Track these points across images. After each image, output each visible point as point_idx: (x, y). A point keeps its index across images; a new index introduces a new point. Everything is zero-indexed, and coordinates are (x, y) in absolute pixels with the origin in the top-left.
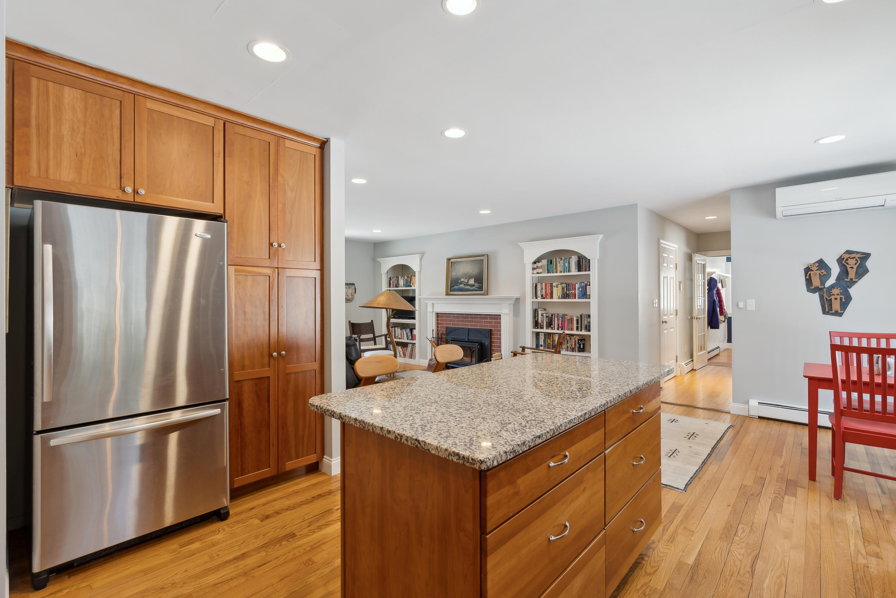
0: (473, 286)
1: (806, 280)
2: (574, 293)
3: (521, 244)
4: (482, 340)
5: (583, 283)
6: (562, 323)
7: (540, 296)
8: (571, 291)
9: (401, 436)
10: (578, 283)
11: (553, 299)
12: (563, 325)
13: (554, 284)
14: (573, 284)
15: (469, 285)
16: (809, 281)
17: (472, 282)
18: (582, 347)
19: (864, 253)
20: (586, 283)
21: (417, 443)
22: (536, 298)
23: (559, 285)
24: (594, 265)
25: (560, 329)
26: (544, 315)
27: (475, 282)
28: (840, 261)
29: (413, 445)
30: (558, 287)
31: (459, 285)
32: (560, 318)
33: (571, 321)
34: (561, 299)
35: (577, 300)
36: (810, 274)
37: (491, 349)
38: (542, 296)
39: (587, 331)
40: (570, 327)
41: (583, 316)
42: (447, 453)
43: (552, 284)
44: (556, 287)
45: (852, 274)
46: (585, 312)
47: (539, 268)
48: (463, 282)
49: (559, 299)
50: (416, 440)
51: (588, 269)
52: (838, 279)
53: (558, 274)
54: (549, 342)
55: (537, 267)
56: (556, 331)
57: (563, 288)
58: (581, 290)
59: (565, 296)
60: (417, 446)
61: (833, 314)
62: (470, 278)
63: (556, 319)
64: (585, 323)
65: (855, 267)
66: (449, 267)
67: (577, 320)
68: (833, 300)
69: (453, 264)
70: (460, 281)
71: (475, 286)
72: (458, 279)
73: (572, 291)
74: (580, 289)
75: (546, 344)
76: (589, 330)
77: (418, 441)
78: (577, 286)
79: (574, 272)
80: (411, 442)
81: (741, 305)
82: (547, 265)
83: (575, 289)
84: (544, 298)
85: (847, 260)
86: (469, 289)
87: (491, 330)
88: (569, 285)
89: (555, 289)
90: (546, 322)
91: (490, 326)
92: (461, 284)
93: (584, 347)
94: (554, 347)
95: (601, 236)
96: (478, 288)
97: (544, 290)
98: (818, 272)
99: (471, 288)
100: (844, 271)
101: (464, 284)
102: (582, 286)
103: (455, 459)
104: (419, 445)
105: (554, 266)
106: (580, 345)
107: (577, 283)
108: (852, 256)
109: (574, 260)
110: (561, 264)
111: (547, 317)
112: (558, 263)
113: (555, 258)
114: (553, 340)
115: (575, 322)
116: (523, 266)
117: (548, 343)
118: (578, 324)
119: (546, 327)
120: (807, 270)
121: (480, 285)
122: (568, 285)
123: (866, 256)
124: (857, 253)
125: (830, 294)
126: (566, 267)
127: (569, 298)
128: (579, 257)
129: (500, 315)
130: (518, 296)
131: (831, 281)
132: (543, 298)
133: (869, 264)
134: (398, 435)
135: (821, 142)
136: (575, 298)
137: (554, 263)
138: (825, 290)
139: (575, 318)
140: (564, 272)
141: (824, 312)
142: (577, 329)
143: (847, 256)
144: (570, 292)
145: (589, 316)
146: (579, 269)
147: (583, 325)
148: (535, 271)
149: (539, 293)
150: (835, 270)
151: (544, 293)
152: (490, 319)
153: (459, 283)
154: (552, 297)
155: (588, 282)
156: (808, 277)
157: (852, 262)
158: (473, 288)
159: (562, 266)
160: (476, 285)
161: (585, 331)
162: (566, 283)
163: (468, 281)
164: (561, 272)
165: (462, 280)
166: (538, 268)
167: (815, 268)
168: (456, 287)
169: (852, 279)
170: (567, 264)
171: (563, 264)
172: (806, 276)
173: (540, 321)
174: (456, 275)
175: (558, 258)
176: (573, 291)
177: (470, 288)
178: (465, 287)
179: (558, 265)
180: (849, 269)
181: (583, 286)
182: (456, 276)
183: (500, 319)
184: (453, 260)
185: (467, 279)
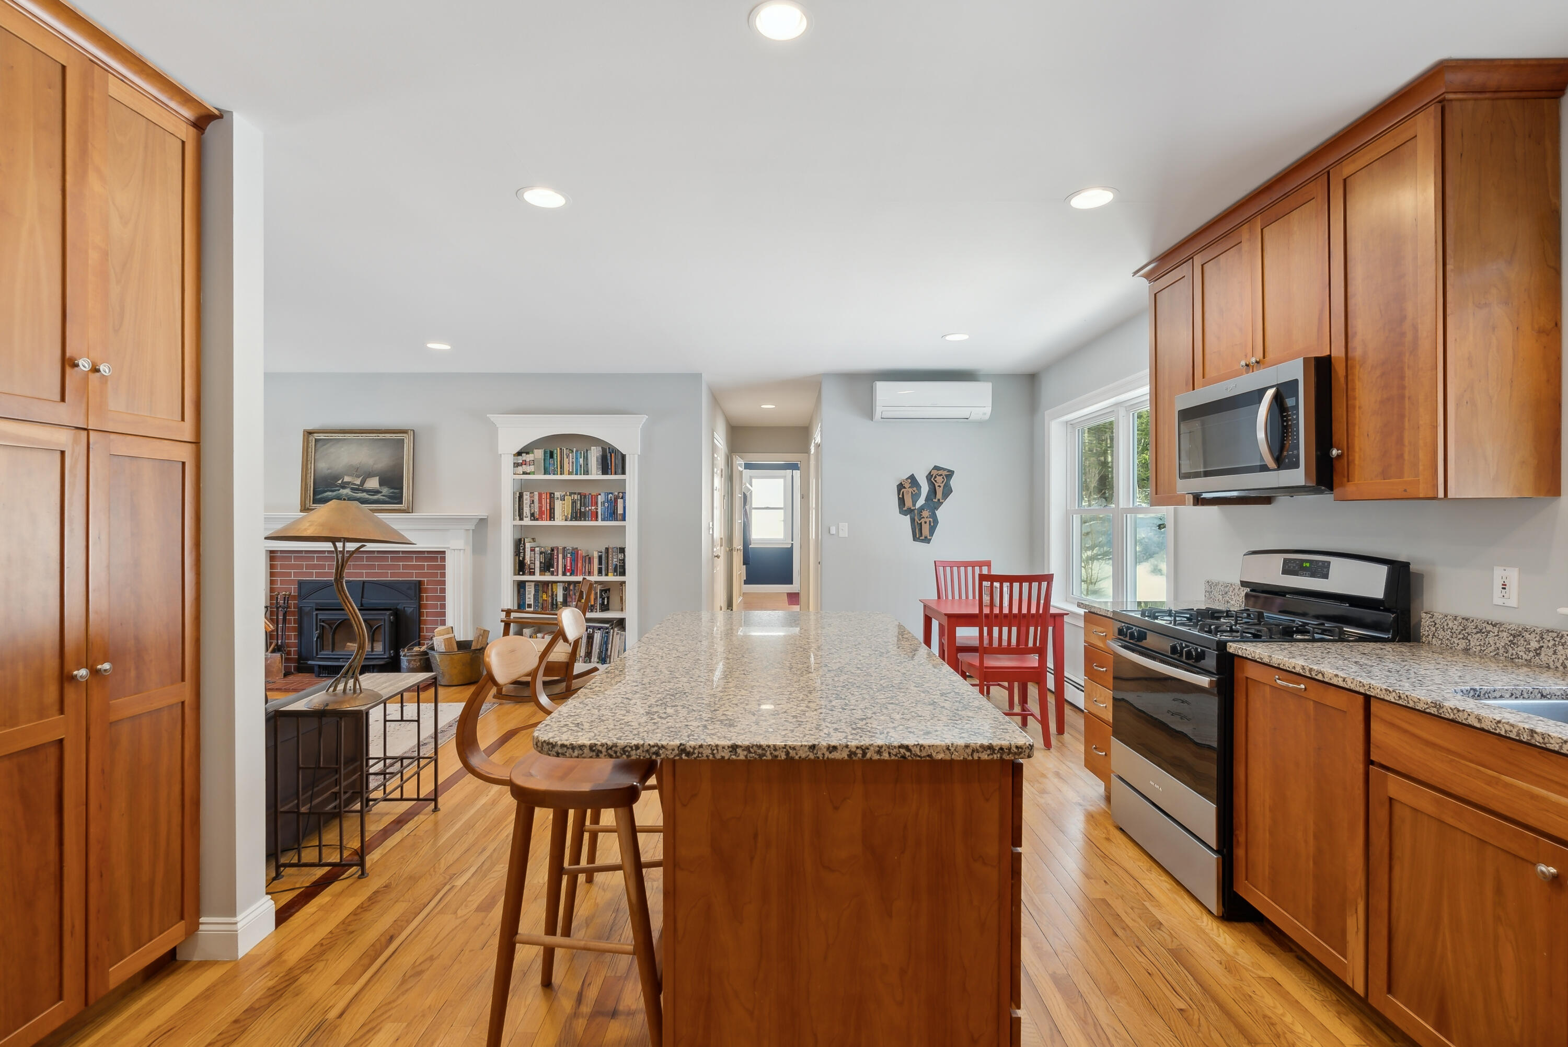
1: (899, 498)
2: (595, 510)
3: (493, 417)
4: (398, 604)
5: (612, 493)
6: (571, 564)
7: (529, 515)
8: (588, 507)
9: (865, 750)
10: (603, 494)
11: (554, 520)
12: (573, 566)
13: (557, 494)
14: (592, 496)
15: (367, 491)
16: (902, 501)
17: (373, 483)
18: (606, 603)
19: (949, 471)
20: (616, 494)
21: (902, 751)
22: (521, 519)
23: (566, 497)
24: (632, 465)
25: (568, 574)
26: (537, 549)
27: (380, 485)
28: (929, 477)
29: (893, 757)
30: (564, 500)
31: (339, 490)
32: (569, 555)
33: (590, 558)
34: (571, 520)
35: (600, 523)
36: (903, 492)
37: (420, 620)
38: (532, 515)
39: (617, 575)
40: (587, 570)
41: (610, 550)
42: (969, 751)
43: (554, 494)
44: (561, 500)
45: (939, 495)
46: (614, 543)
47: (528, 463)
48: (348, 483)
49: (566, 520)
50: (901, 746)
51: (620, 471)
52: (928, 499)
53: (566, 477)
54: (546, 599)
55: (524, 463)
56: (560, 578)
57: (574, 502)
58: (608, 506)
59: (578, 515)
60: (904, 757)
61: (922, 541)
62: (369, 475)
63: (560, 556)
64: (614, 560)
65: (942, 485)
66: (310, 450)
67: (600, 558)
68: (923, 523)
69: (319, 444)
70: (340, 482)
71: (381, 492)
72: (337, 478)
73: (590, 508)
74: (606, 505)
75: (539, 603)
76: (623, 573)
77: (907, 748)
78: (600, 499)
79: (595, 474)
80: (889, 753)
81: (833, 531)
82: (544, 460)
83: (596, 504)
84: (537, 520)
85: (935, 477)
86: (364, 498)
87: (420, 583)
88: (585, 496)
89: (558, 505)
90: (541, 563)
91: (417, 575)
92: (344, 487)
93: (608, 602)
94: (555, 606)
95: (644, 418)
96: (390, 497)
97: (536, 505)
98: (910, 490)
100: (933, 491)
101: (352, 489)
102: (609, 498)
103: (984, 756)
104: (908, 754)
105: (557, 462)
106: (603, 599)
107: (600, 494)
108: (940, 472)
109: (594, 454)
110: (571, 459)
111: (541, 553)
112: (565, 456)
113: (558, 449)
114: (552, 595)
115: (596, 561)
116: (497, 459)
117: (543, 600)
118: (600, 563)
119: (541, 571)
120: (901, 487)
121: (396, 491)
122: (583, 496)
123: (950, 474)
124: (946, 469)
125: (921, 518)
126: (581, 466)
127: (585, 520)
128: (604, 450)
129: (444, 552)
130: (482, 514)
131: (921, 502)
132: (534, 520)
133: (953, 482)
134: (857, 748)
135: (948, 338)
136: (596, 519)
137: (557, 456)
138: (916, 511)
139: (596, 555)
140: (576, 474)
141: (915, 538)
142: (600, 572)
143: (934, 473)
144: (587, 509)
145: (622, 550)
146: (605, 470)
147: (610, 565)
148: (520, 470)
149: (526, 510)
150: (925, 489)
151: (536, 510)
152: (417, 559)
153: (337, 486)
154: (552, 517)
155: (619, 493)
156: (901, 496)
157: (939, 479)
158: (375, 497)
159: (573, 463)
160: (385, 490)
161: (614, 575)
162: (579, 494)
163: (363, 483)
164: (570, 473)
165: (347, 479)
166: (526, 464)
167: (907, 485)
168: (330, 493)
169: (939, 500)
170: (581, 461)
171: (574, 460)
172: (899, 494)
173: (528, 560)
174: (328, 469)
175: (564, 449)
176: (593, 508)
177: (367, 496)
178: (354, 494)
179: (566, 461)
180: (937, 488)
181: (611, 500)
182: (329, 471)
183: (443, 559)
184: (322, 436)
185: (359, 478)
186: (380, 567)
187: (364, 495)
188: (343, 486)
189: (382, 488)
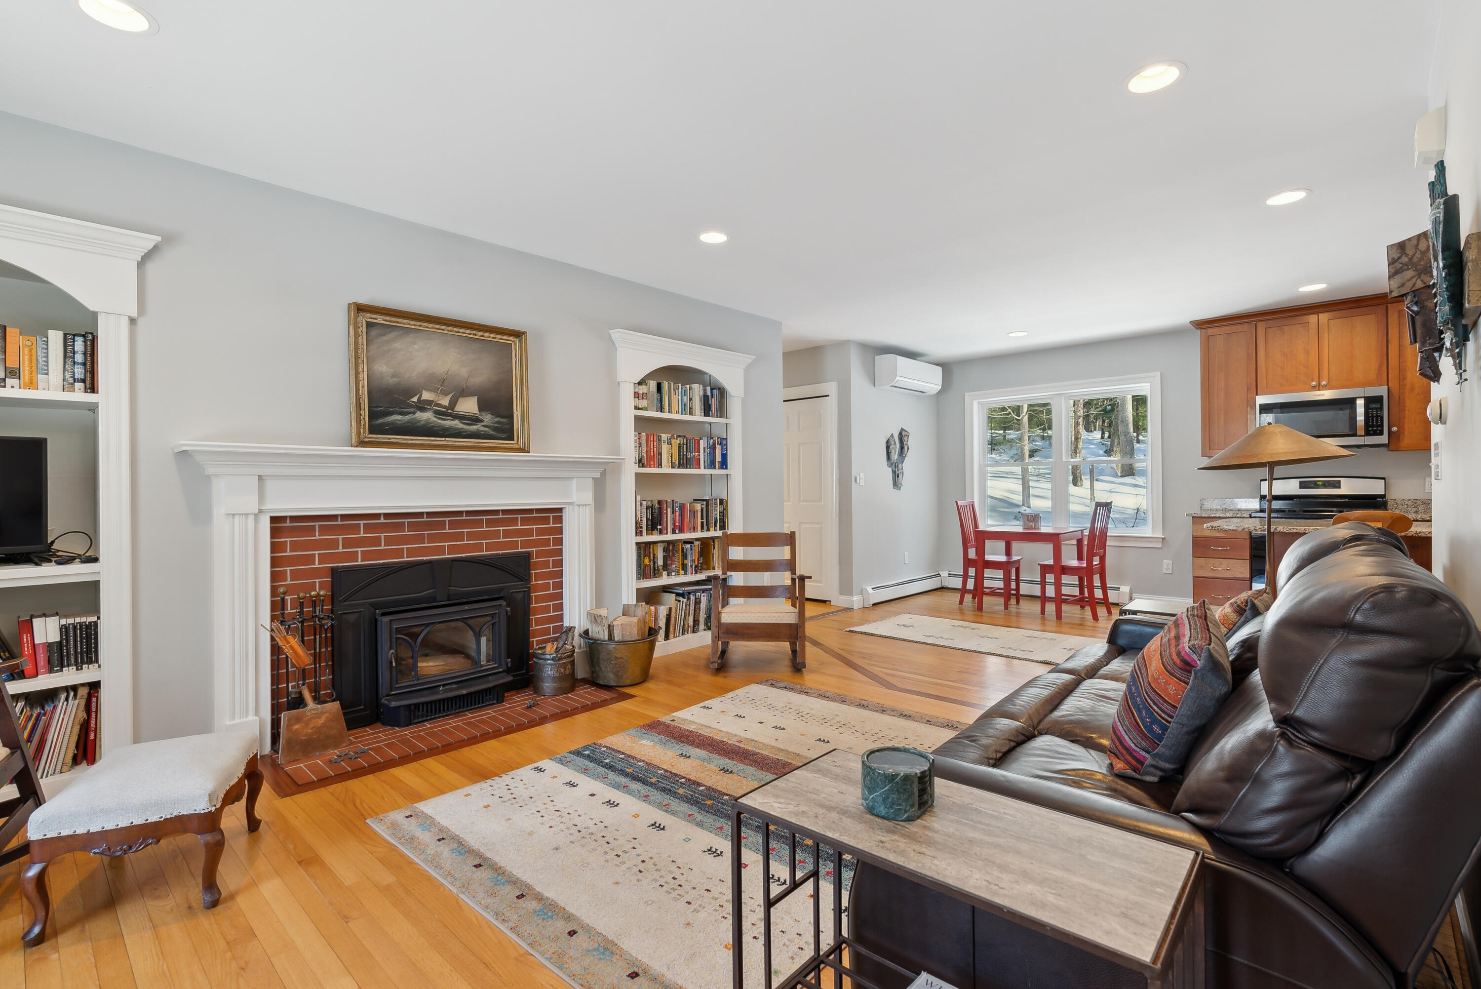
0: (474, 420)
1: (887, 453)
2: (697, 457)
3: (617, 334)
4: (503, 589)
5: (713, 438)
6: (679, 519)
7: (637, 461)
8: (692, 453)
10: (704, 438)
11: (661, 467)
12: (680, 522)
13: (665, 436)
14: (695, 440)
15: (461, 417)
16: (888, 456)
17: (469, 406)
19: (908, 433)
20: (718, 439)
23: (673, 441)
24: (735, 406)
25: (677, 531)
26: (644, 503)
27: (480, 409)
28: (900, 436)
30: (671, 444)
31: (414, 413)
32: (677, 509)
33: (694, 512)
34: (677, 467)
35: (701, 471)
38: (641, 461)
39: (719, 529)
40: (692, 526)
41: (712, 502)
44: (668, 444)
45: (905, 452)
46: (717, 494)
47: (640, 396)
48: (430, 402)
49: (673, 467)
51: (722, 413)
53: (672, 416)
54: (648, 564)
55: (636, 395)
56: (666, 536)
57: (680, 446)
58: (709, 453)
59: (684, 462)
61: (897, 488)
62: (464, 393)
63: (669, 510)
64: (716, 513)
65: (905, 443)
66: (357, 339)
67: (702, 510)
68: (897, 475)
69: (375, 331)
70: (415, 399)
71: (481, 421)
72: (410, 392)
73: (694, 454)
74: (707, 451)
76: (724, 526)
78: (702, 444)
79: (698, 415)
81: (858, 480)
82: (656, 394)
83: (698, 449)
86: (456, 429)
87: (528, 555)
88: (690, 440)
90: (647, 519)
91: (525, 544)
92: (422, 409)
94: (656, 572)
95: (747, 357)
97: (644, 448)
98: (893, 447)
99: (467, 427)
100: (901, 447)
101: (437, 413)
102: (711, 444)
105: (668, 398)
107: (702, 438)
109: (698, 389)
110: (677, 396)
113: (667, 382)
114: (654, 558)
115: (699, 515)
116: (615, 386)
117: (645, 566)
118: (702, 517)
119: (647, 530)
120: (887, 443)
121: (502, 420)
122: (687, 440)
123: (908, 436)
124: (905, 431)
125: (896, 470)
126: (686, 405)
127: (689, 468)
128: (707, 385)
129: (560, 510)
130: (602, 455)
132: (643, 466)
136: (699, 467)
138: (894, 465)
140: (681, 414)
141: (894, 487)
142: (702, 527)
143: (903, 433)
145: (725, 501)
146: (707, 411)
147: (711, 518)
148: (639, 403)
151: (644, 455)
152: (525, 521)
153: (411, 406)
154: (660, 465)
157: (905, 438)
158: (474, 428)
159: (679, 400)
160: (488, 418)
161: (712, 530)
162: (684, 437)
163: (453, 403)
164: (676, 412)
165: (426, 396)
166: (643, 397)
167: (890, 442)
168: (399, 417)
169: (903, 454)
170: (686, 399)
171: (680, 397)
172: (887, 449)
173: (638, 517)
174: (393, 376)
175: (672, 383)
176: (697, 454)
177: (461, 426)
178: (440, 421)
179: (673, 397)
180: (903, 445)
182: (392, 379)
183: (559, 520)
184: (380, 319)
185: (447, 395)
186: (471, 536)
187: (456, 424)
188: (422, 406)
189: (483, 414)
